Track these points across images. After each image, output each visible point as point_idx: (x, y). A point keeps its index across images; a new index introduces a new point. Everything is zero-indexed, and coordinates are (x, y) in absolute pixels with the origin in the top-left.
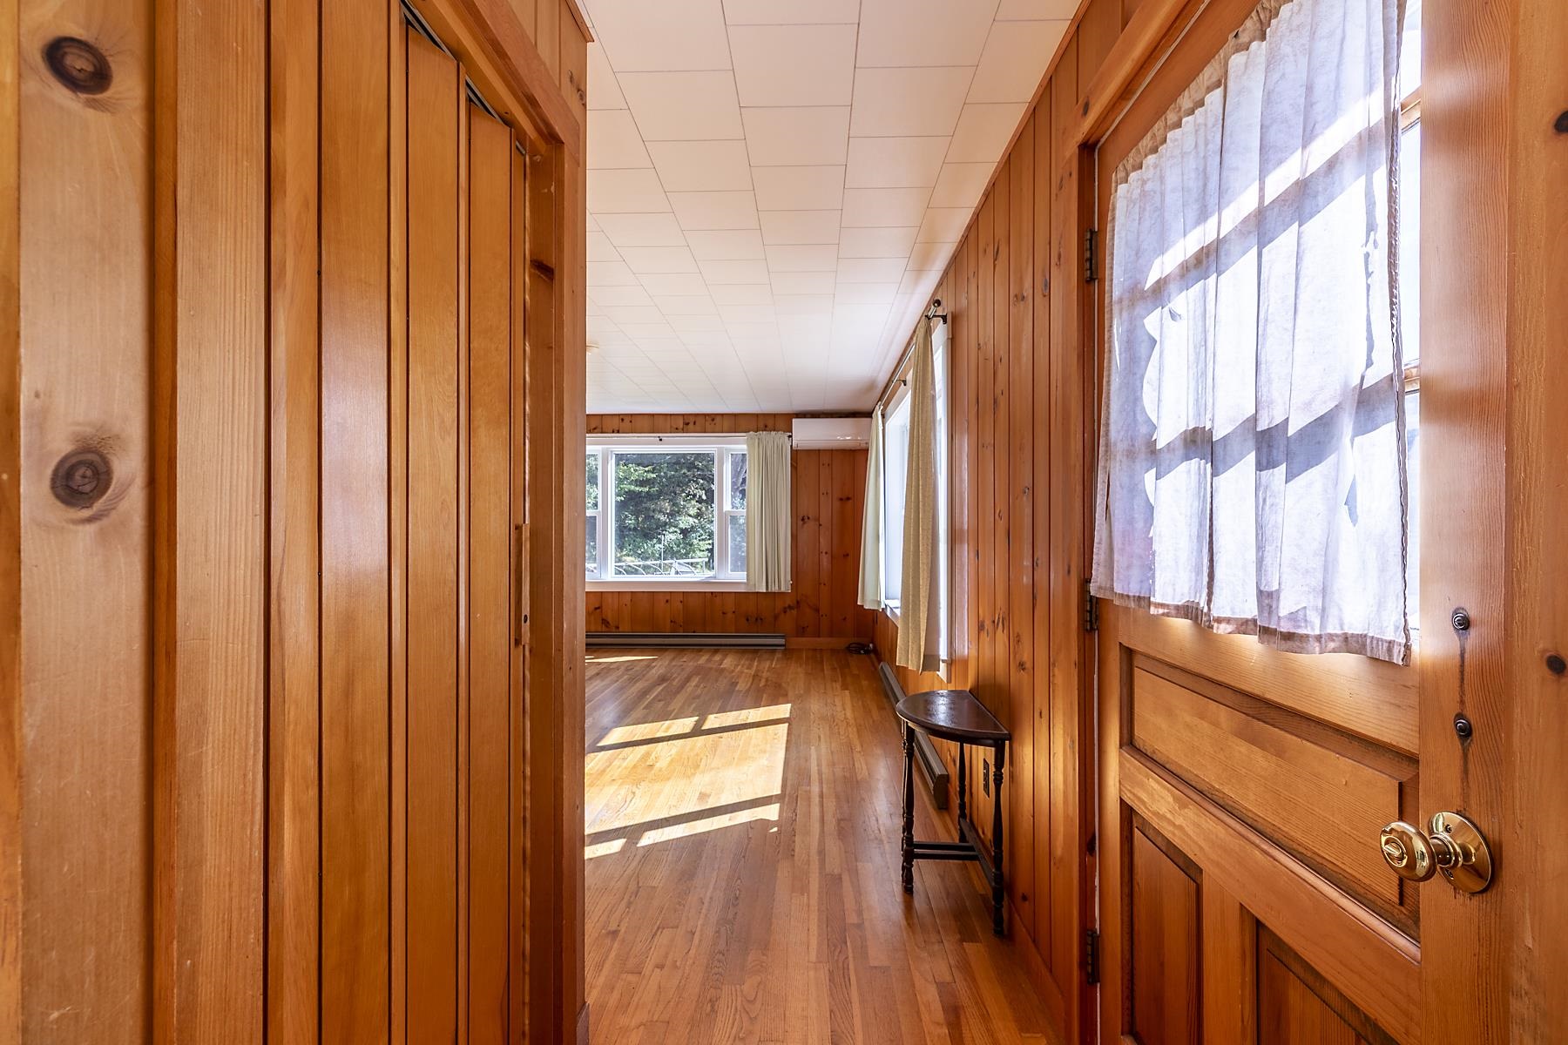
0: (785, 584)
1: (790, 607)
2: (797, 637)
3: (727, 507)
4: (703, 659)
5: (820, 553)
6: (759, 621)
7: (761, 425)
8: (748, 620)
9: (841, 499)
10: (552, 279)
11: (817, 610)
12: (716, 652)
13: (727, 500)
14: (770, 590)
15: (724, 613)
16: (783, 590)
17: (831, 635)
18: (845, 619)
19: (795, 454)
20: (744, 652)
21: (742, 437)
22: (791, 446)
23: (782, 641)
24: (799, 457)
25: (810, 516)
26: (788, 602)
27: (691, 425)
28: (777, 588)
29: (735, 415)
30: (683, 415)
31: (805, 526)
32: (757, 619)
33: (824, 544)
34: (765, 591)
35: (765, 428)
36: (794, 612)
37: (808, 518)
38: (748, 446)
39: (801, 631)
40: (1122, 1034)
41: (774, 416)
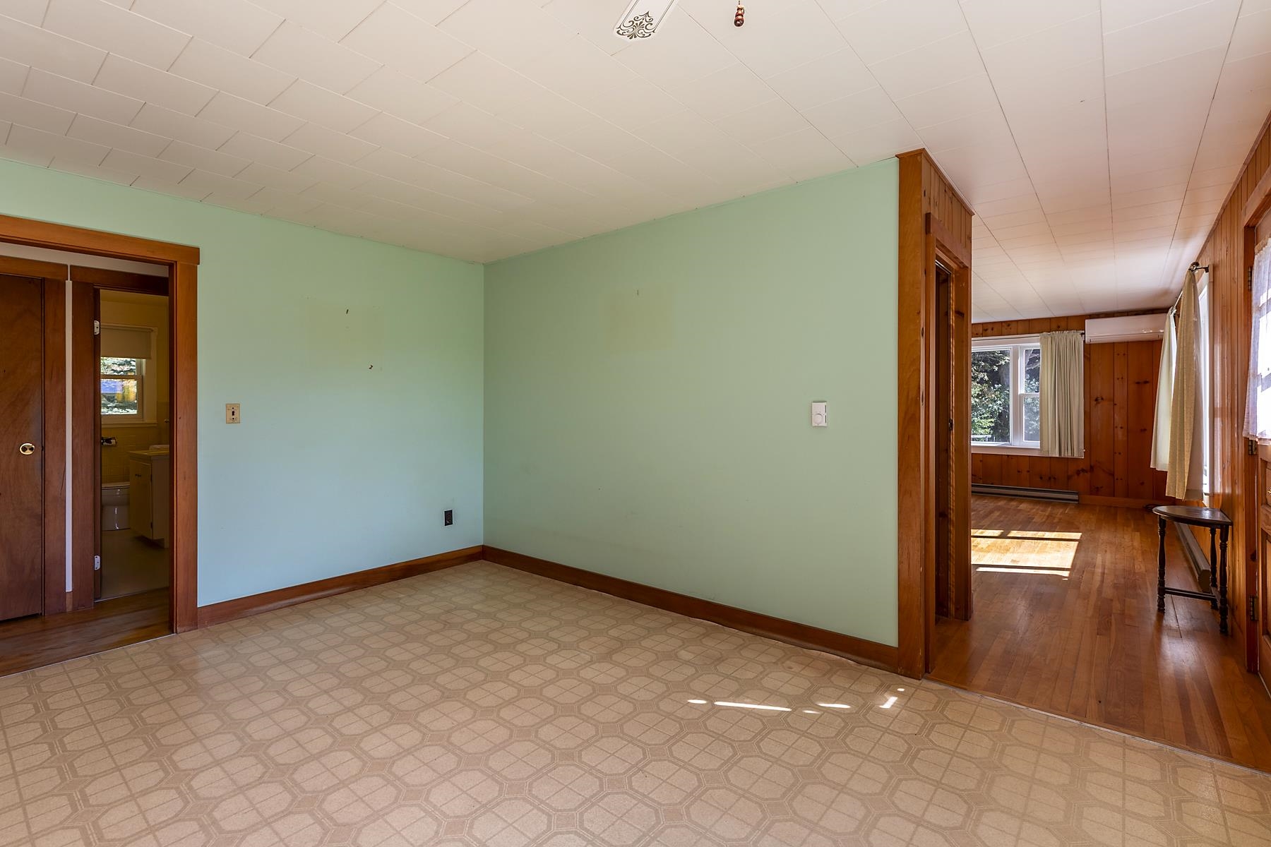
0: (1078, 451)
1: (1083, 470)
2: (1091, 494)
3: (1021, 391)
4: (1001, 503)
5: (1115, 427)
6: (1052, 480)
7: (1054, 326)
8: (1041, 478)
9: (1138, 383)
10: (963, 317)
11: (1113, 475)
12: (1012, 500)
13: (1021, 385)
14: (1063, 456)
15: (1019, 472)
16: (1076, 455)
17: (1127, 496)
18: (1142, 484)
19: (1088, 348)
20: (1038, 503)
21: (1036, 337)
22: (1084, 341)
23: (1076, 497)
24: (1091, 350)
25: (1104, 397)
26: (1081, 466)
27: (989, 331)
28: (1070, 454)
29: (1029, 321)
30: (982, 324)
31: (1099, 405)
32: (1050, 478)
33: (1119, 419)
34: (1057, 456)
35: (1058, 329)
36: (1088, 475)
37: (1102, 399)
38: (1041, 344)
39: (1095, 491)
40: (1263, 635)
41: (1067, 318)
